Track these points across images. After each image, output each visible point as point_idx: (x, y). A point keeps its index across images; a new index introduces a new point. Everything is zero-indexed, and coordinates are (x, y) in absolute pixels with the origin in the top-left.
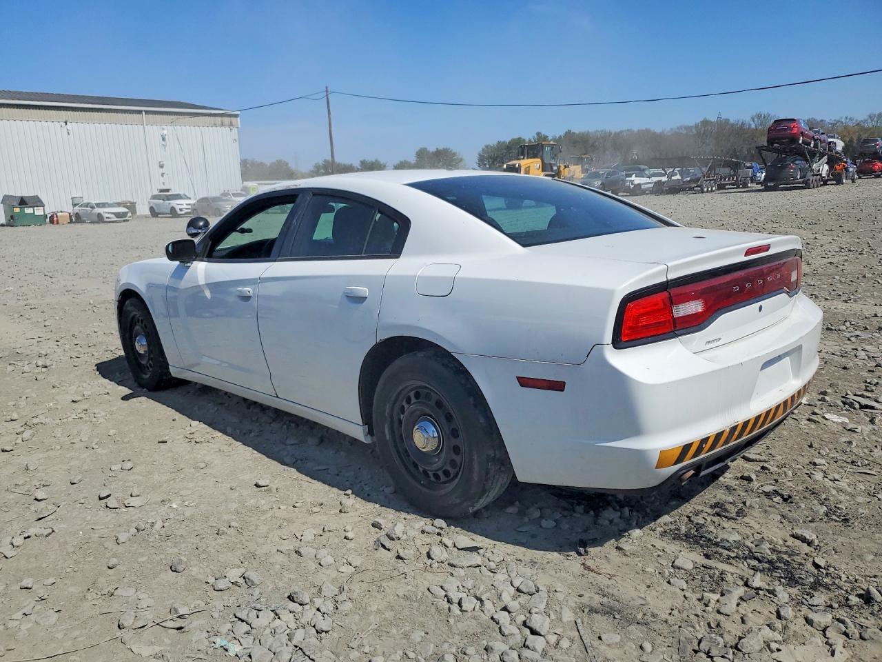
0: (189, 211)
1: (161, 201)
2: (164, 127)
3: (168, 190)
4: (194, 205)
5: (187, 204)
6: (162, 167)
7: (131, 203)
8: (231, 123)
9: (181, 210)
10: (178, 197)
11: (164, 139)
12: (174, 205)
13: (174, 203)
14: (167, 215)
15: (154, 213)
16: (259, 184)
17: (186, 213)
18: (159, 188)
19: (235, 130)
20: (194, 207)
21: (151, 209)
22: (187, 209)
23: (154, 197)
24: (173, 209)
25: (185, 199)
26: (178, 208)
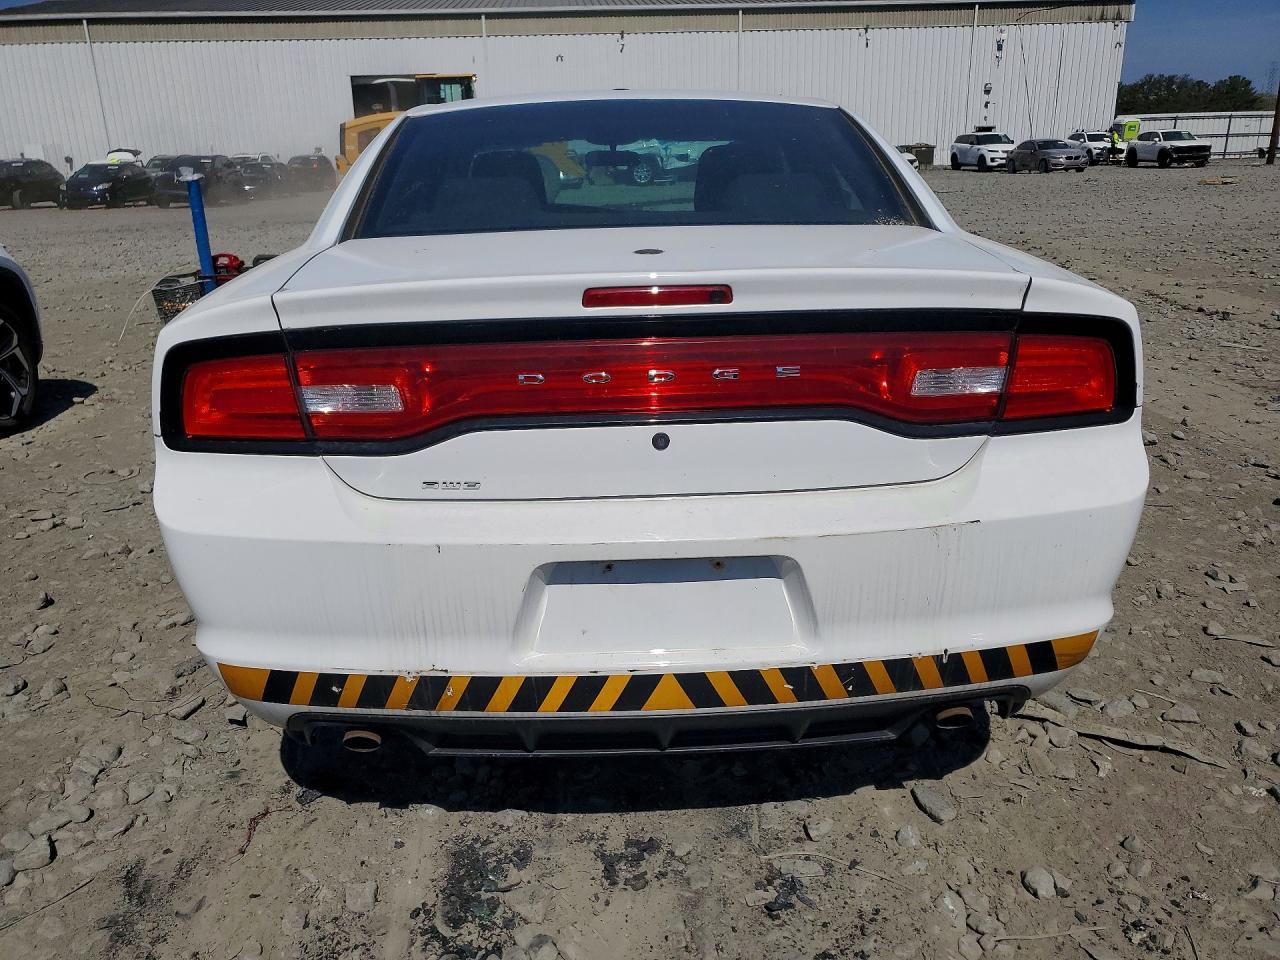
0: (1004, 161)
1: (968, 146)
2: (1003, 27)
3: (989, 129)
4: (1012, 152)
5: (1003, 152)
6: (987, 92)
7: (927, 146)
8: (1119, 13)
9: (993, 160)
10: (997, 139)
11: (1000, 48)
12: (984, 152)
13: (984, 149)
14: (974, 168)
15: (956, 163)
16: (1143, 120)
17: (999, 166)
18: (977, 125)
19: (1123, 26)
20: (1011, 156)
21: (954, 157)
22: (1001, 159)
23: (960, 139)
24: (982, 158)
25: (1005, 143)
26: (989, 156)
